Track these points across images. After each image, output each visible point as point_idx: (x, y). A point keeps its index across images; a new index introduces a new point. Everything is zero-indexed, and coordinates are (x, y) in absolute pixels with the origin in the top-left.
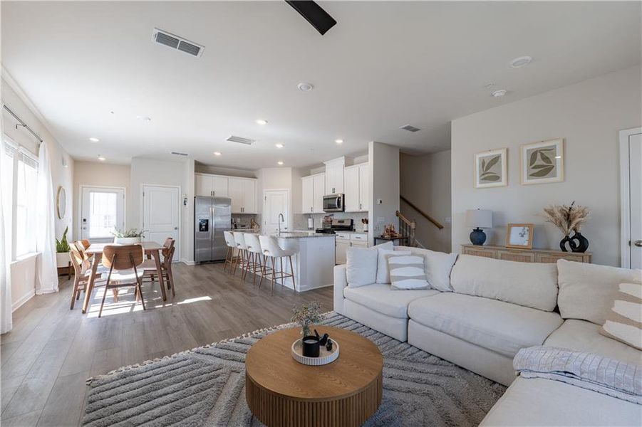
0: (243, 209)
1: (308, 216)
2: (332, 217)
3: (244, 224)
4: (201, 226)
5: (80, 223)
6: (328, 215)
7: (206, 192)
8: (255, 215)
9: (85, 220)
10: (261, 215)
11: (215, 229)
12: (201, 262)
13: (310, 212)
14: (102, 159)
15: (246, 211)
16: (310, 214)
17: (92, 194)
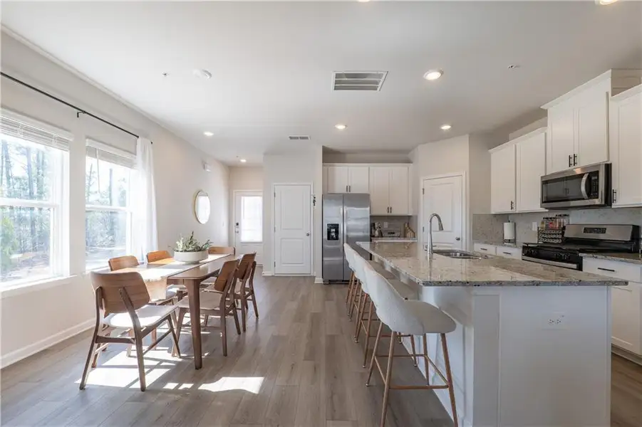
0: (390, 209)
1: (504, 217)
2: (564, 221)
3: (392, 229)
4: (329, 232)
5: (234, 228)
6: (553, 215)
7: (340, 188)
8: (409, 217)
9: (237, 224)
10: (417, 217)
11: (347, 236)
12: (330, 282)
13: (507, 210)
14: (243, 161)
15: (395, 212)
16: (508, 215)
17: (243, 197)
